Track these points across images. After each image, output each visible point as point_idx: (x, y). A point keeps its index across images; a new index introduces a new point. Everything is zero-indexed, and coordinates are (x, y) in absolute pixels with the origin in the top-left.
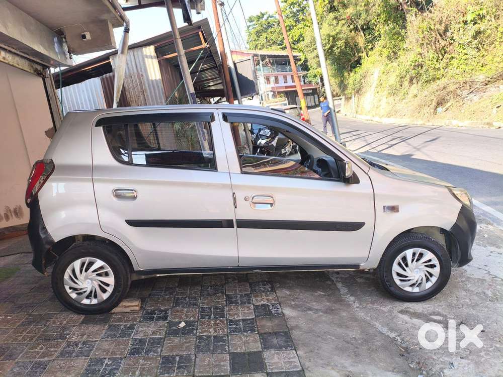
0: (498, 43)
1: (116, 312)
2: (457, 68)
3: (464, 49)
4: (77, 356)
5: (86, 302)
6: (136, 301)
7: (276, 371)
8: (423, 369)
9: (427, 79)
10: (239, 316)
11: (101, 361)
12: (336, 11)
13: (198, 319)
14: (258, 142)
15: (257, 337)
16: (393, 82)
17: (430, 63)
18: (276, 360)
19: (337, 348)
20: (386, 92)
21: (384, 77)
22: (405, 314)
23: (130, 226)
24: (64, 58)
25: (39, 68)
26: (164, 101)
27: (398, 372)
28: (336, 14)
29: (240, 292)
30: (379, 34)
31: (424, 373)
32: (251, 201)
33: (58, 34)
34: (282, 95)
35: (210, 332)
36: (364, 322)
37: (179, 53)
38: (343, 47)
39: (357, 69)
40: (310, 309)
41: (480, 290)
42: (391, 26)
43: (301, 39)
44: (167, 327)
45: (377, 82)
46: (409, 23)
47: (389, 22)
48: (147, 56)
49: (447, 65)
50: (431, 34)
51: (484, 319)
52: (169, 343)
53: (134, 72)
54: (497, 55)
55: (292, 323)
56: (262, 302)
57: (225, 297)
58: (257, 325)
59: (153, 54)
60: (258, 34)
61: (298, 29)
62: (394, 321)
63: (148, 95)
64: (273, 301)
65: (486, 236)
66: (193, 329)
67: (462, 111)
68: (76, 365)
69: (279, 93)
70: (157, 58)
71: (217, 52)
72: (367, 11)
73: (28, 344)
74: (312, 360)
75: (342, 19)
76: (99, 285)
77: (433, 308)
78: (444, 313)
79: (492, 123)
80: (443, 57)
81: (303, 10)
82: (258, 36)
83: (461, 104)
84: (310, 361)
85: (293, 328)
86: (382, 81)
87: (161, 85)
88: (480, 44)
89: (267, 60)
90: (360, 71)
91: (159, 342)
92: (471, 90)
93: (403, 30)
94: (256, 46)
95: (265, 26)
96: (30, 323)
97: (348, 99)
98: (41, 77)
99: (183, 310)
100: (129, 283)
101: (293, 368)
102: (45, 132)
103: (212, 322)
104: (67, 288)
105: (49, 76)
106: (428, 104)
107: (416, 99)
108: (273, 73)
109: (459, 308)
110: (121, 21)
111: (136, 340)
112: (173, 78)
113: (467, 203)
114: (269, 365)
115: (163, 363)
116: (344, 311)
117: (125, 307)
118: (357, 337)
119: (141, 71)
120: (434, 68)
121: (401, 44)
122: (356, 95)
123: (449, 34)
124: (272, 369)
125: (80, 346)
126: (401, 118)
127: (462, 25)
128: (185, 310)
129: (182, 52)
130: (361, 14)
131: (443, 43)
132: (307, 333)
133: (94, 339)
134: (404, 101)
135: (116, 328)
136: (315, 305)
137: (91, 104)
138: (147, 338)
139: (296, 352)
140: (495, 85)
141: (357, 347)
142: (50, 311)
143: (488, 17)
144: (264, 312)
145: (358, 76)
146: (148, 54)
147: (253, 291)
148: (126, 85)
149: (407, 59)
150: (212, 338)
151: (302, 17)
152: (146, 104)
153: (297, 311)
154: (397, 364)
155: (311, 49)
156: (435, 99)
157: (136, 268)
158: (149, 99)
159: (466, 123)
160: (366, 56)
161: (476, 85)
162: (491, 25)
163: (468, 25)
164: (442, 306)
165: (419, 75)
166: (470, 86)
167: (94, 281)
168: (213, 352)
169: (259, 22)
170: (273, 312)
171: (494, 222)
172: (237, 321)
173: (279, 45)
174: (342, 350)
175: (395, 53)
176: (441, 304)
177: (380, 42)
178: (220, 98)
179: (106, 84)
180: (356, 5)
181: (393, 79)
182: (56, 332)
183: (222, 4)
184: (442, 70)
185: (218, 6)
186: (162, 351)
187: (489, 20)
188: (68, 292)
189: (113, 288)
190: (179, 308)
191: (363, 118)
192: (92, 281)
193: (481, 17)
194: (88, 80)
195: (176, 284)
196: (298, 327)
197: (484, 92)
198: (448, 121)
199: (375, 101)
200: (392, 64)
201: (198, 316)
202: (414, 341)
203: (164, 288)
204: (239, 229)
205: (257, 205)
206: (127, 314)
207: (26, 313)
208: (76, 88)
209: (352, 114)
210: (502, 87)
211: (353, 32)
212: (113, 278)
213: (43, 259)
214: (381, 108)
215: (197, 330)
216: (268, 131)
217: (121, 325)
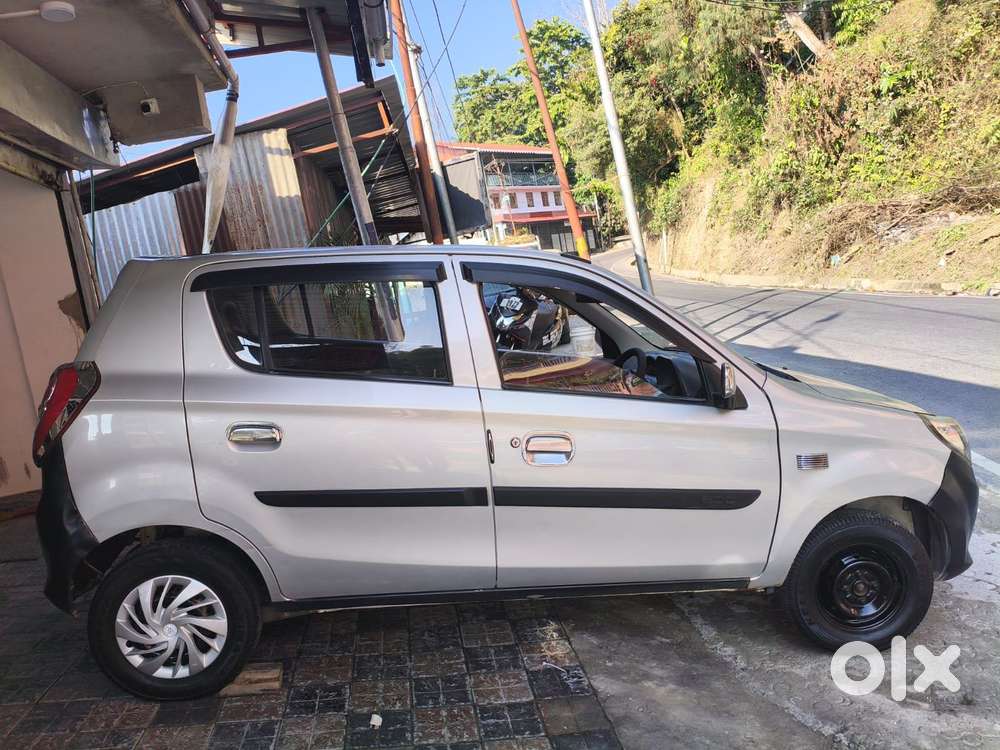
0: (940, 132)
1: (229, 694)
2: (865, 180)
3: (877, 144)
5: (164, 673)
6: (274, 668)
9: (808, 200)
10: (499, 697)
12: (629, 68)
13: (412, 706)
14: (498, 323)
15: (546, 744)
16: (742, 206)
17: (813, 169)
20: (728, 226)
21: (724, 196)
23: (267, 507)
24: (101, 149)
25: (50, 170)
26: (305, 240)
28: (629, 75)
29: (493, 642)
30: (713, 114)
32: (524, 447)
33: (91, 100)
34: (525, 229)
35: (443, 736)
36: (763, 702)
37: (342, 143)
38: (644, 139)
39: (671, 181)
40: (647, 677)
41: (987, 627)
42: (735, 98)
43: (560, 122)
44: (346, 727)
45: (710, 205)
46: (772, 93)
47: (731, 92)
48: (271, 150)
49: (846, 175)
50: (814, 115)
53: (243, 181)
54: (940, 154)
55: (616, 710)
56: (544, 663)
57: (463, 655)
58: (542, 718)
59: (284, 145)
60: (477, 112)
61: (554, 103)
63: (272, 229)
64: (567, 661)
66: (405, 730)
67: (881, 262)
69: (519, 225)
70: (293, 153)
71: (410, 143)
72: (689, 69)
75: (641, 85)
76: (195, 637)
79: (940, 285)
80: (838, 158)
81: (562, 67)
82: (477, 117)
83: (877, 248)
85: (619, 722)
86: (719, 205)
87: (300, 208)
88: (906, 135)
89: (494, 162)
90: (675, 184)
92: (895, 221)
93: (761, 106)
94: (473, 135)
95: (490, 97)
96: (38, 725)
97: (654, 238)
98: (53, 189)
99: (375, 687)
100: (260, 628)
102: (60, 302)
103: (444, 713)
104: (122, 643)
105: (69, 188)
106: (813, 248)
107: (789, 237)
108: (507, 188)
110: (221, 78)
112: (321, 193)
113: (959, 444)
116: (717, 680)
117: (251, 682)
118: (755, 738)
119: (260, 180)
120: (822, 180)
121: (755, 133)
122: (670, 232)
123: (847, 115)
126: (760, 275)
127: (872, 97)
128: (381, 685)
129: (349, 141)
130: (676, 75)
131: (837, 131)
132: (649, 732)
134: (765, 241)
135: (232, 731)
136: (655, 668)
137: (153, 245)
140: (940, 213)
142: (81, 695)
143: (921, 83)
144: (551, 685)
145: (673, 194)
146: (274, 146)
147: (519, 639)
148: (228, 212)
149: (769, 161)
150: (449, 749)
151: (560, 80)
152: (268, 246)
153: (621, 682)
155: (582, 141)
156: (826, 238)
157: (274, 597)
158: (275, 236)
159: (887, 286)
160: (688, 156)
161: (903, 211)
162: (927, 99)
163: (883, 99)
165: (792, 193)
166: (892, 213)
167: (182, 628)
169: (479, 89)
170: (571, 687)
171: (986, 481)
172: (496, 709)
173: (517, 133)
175: (744, 150)
177: (714, 129)
178: (406, 234)
179: (186, 205)
180: (668, 57)
181: (741, 200)
182: (100, 745)
183: (418, 50)
184: (837, 184)
185: (411, 54)
187: (923, 90)
188: (125, 653)
189: (224, 640)
190: (366, 682)
191: (685, 275)
192: (178, 628)
193: (908, 84)
194: (147, 197)
195: (354, 627)
196: (630, 718)
197: (920, 226)
198: (853, 280)
199: (707, 242)
200: (739, 171)
201: (412, 701)
202: (876, 743)
203: (329, 637)
204: (498, 509)
205: (537, 456)
206: (254, 698)
207: (27, 702)
208: (123, 213)
209: (662, 267)
210: (952, 215)
211: (662, 110)
212: (225, 620)
213: (72, 582)
214: (721, 255)
215: (412, 732)
216: (518, 300)
217: (243, 725)
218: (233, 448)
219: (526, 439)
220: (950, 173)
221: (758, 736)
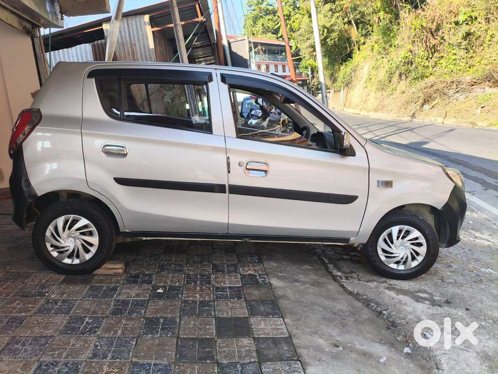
0: (486, 45)
1: (98, 274)
2: (445, 68)
3: (453, 50)
4: (56, 313)
5: (67, 261)
6: (120, 264)
7: (263, 336)
8: (409, 341)
9: (415, 76)
10: (225, 283)
11: (82, 319)
12: (332, 2)
13: (184, 285)
14: (249, 122)
15: (244, 304)
16: (382, 78)
17: (420, 60)
18: (262, 326)
19: (324, 318)
20: (374, 87)
21: (373, 72)
22: (392, 290)
24: (54, 18)
25: (28, 26)
27: (385, 344)
28: (331, 6)
29: (227, 262)
30: (372, 29)
31: (411, 345)
32: (245, 166)
35: (196, 297)
37: (176, 25)
38: (336, 40)
39: (348, 63)
40: (297, 281)
44: (151, 291)
45: (366, 76)
46: (402, 19)
49: (436, 64)
50: (423, 32)
51: (468, 298)
52: (153, 306)
53: (126, 41)
54: (485, 57)
55: (279, 293)
56: (249, 272)
57: (211, 266)
58: (243, 293)
60: (255, 19)
62: (381, 296)
64: (260, 272)
65: (471, 222)
66: (179, 294)
67: (448, 109)
68: (54, 321)
70: (152, 28)
73: (5, 299)
74: (299, 328)
75: (337, 12)
76: (83, 245)
77: (418, 286)
78: (430, 291)
79: (476, 122)
80: (433, 55)
82: (255, 22)
83: (447, 102)
84: (297, 328)
85: (280, 297)
86: (371, 76)
88: (469, 46)
89: (259, 47)
90: (350, 65)
91: (143, 304)
92: (458, 90)
93: (396, 26)
96: (7, 280)
97: (337, 91)
98: (30, 36)
99: (168, 275)
100: (114, 244)
101: (281, 334)
103: (198, 288)
104: (48, 245)
105: (38, 37)
106: (415, 101)
107: (404, 95)
108: (264, 61)
109: (445, 287)
111: (118, 301)
112: (166, 51)
113: (460, 184)
114: (256, 331)
115: (146, 324)
117: (109, 269)
118: (343, 310)
119: (134, 41)
120: (424, 66)
121: (393, 40)
122: (345, 89)
123: (440, 33)
124: (259, 335)
125: (59, 304)
126: (388, 113)
127: (453, 25)
128: (171, 275)
131: (433, 42)
132: (294, 303)
133: (75, 298)
134: (392, 96)
135: (97, 288)
136: (302, 278)
138: (130, 300)
139: (284, 320)
140: (481, 87)
141: (344, 319)
142: (29, 269)
143: (479, 19)
144: (251, 280)
145: (348, 70)
147: (239, 261)
148: (118, 54)
149: (398, 55)
150: (198, 303)
153: (284, 282)
154: (384, 336)
155: (305, 38)
156: (422, 96)
157: (122, 229)
159: (450, 122)
160: (357, 50)
161: (463, 85)
162: (481, 28)
163: (459, 26)
164: (428, 285)
165: (408, 72)
166: (457, 86)
167: (77, 240)
168: (198, 316)
170: (260, 282)
171: (478, 210)
172: (223, 288)
173: (274, 33)
174: (329, 320)
176: (426, 283)
177: (372, 37)
179: (97, 51)
181: (382, 74)
182: (35, 289)
184: (431, 69)
186: (145, 312)
187: (480, 23)
188: (49, 250)
189: (97, 248)
190: (164, 273)
191: (350, 111)
192: (75, 241)
193: (473, 19)
194: (78, 46)
195: (162, 252)
196: (285, 296)
197: (470, 92)
198: (433, 118)
199: (363, 95)
200: (383, 59)
201: (184, 282)
202: (401, 315)
203: (149, 255)
204: (231, 195)
205: (251, 171)
206: (110, 276)
207: (3, 270)
208: (66, 53)
209: (340, 107)
210: (487, 88)
211: (346, 26)
212: (98, 238)
213: (25, 213)
214: (369, 102)
215: (182, 294)
216: (260, 111)
217: (103, 286)
218: (103, 155)
219: (246, 163)
220: (489, 67)
221: (345, 309)
